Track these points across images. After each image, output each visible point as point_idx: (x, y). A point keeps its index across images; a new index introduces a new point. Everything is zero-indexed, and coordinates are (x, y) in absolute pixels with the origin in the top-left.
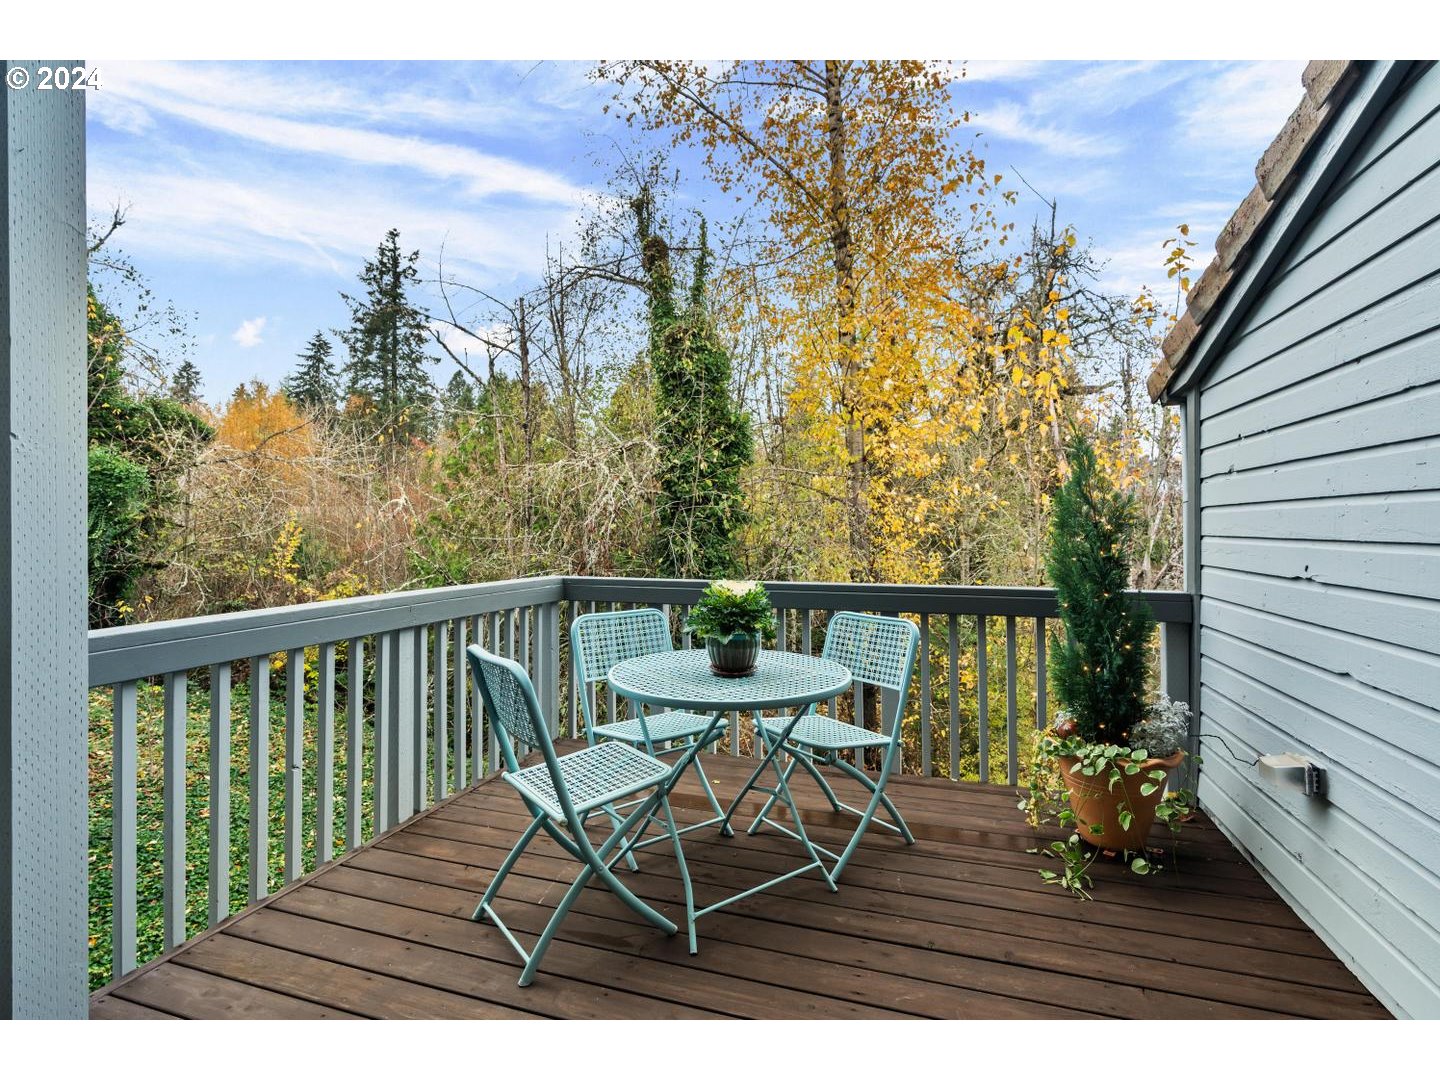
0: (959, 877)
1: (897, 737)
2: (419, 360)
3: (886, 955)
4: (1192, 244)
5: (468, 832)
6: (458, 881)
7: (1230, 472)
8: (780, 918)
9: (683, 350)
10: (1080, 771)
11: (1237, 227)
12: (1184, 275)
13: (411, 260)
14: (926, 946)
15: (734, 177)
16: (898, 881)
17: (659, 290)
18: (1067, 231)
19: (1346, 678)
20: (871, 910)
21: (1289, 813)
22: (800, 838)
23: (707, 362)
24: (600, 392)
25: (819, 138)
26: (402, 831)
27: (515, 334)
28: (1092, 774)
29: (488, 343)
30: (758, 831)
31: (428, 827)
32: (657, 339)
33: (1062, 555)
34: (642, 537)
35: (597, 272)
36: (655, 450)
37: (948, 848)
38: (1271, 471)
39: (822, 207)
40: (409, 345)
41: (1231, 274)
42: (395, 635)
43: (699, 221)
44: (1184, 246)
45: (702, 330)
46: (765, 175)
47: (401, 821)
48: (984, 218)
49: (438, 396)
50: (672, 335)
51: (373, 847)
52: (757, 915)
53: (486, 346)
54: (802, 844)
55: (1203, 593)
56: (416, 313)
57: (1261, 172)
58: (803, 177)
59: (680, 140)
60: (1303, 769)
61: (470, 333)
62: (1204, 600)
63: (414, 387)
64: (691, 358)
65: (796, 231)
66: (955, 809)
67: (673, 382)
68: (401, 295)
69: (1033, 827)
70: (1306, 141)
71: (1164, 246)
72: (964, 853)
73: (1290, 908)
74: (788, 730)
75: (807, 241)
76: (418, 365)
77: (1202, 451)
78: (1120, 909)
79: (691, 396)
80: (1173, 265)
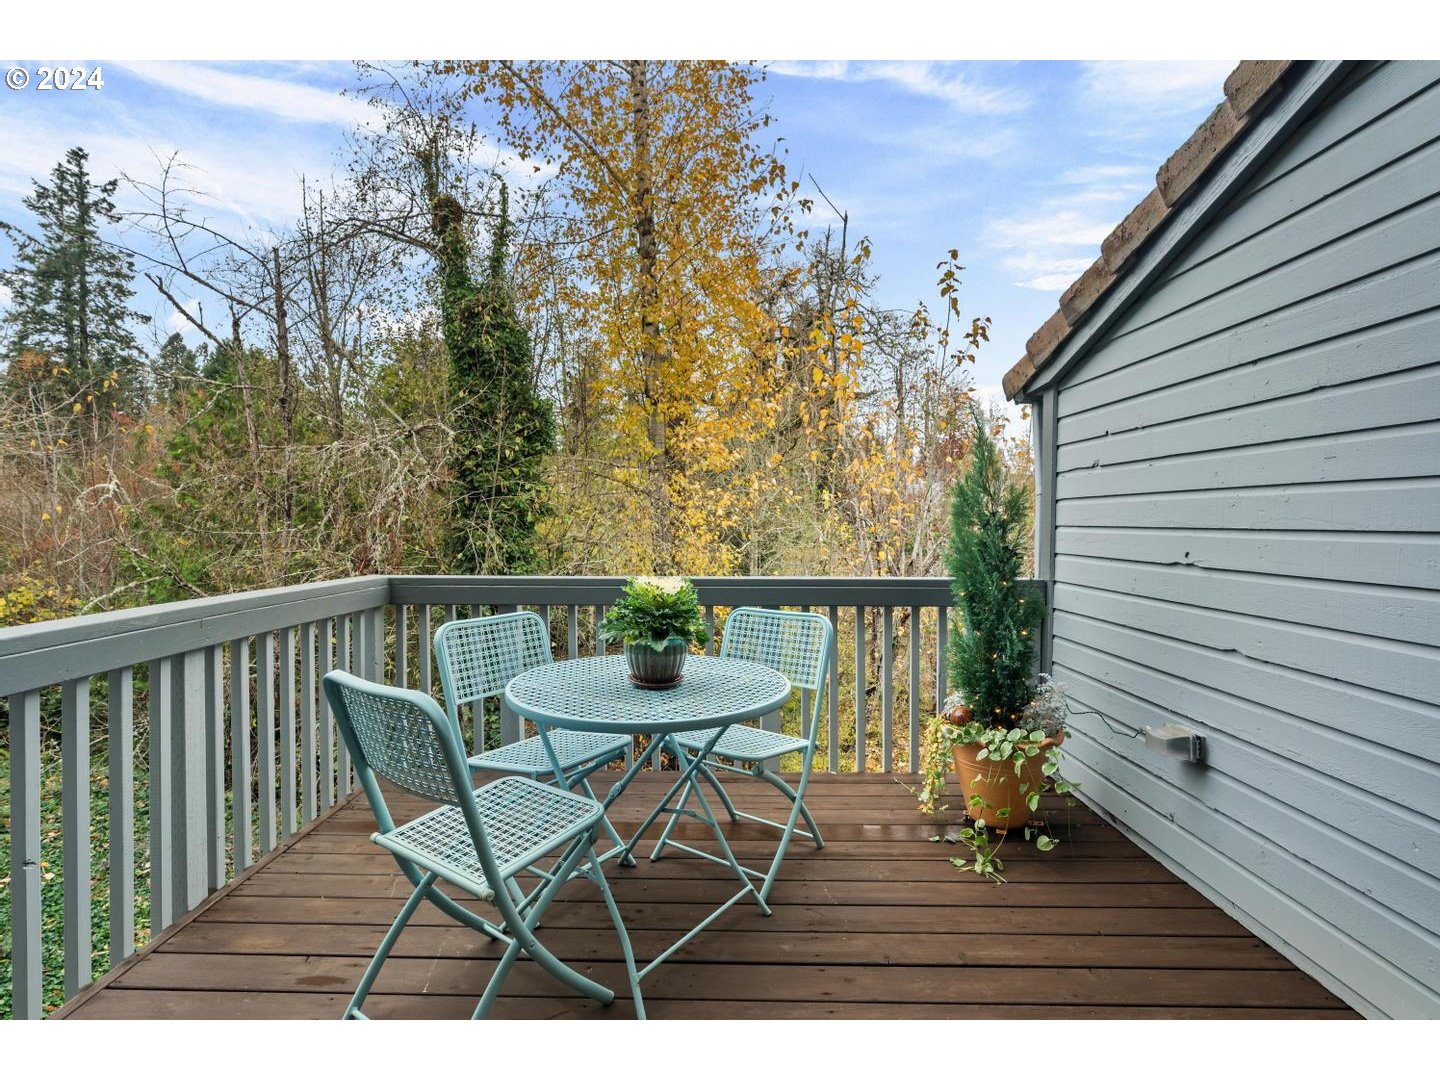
0: (881, 877)
1: (814, 740)
2: (120, 315)
3: (848, 981)
4: (960, 268)
5: (295, 909)
6: (301, 981)
7: (1093, 467)
8: (723, 958)
9: (482, 326)
10: (987, 758)
11: (1128, 231)
12: (954, 295)
13: (105, 190)
14: (882, 962)
15: (533, 144)
16: (826, 892)
17: (453, 256)
18: (862, 242)
19: (1234, 654)
20: (814, 930)
21: (1161, 778)
22: (728, 863)
23: (508, 341)
24: (371, 369)
25: (623, 118)
26: (194, 921)
27: (269, 291)
28: (999, 759)
29: (232, 299)
30: (662, 855)
31: (234, 909)
32: (450, 310)
33: (963, 547)
34: (433, 533)
35: (377, 228)
36: (452, 433)
37: (859, 847)
38: (1146, 465)
39: (626, 190)
40: (105, 297)
41: (1114, 277)
42: (178, 661)
43: (499, 183)
44: (954, 269)
45: (503, 305)
46: (565, 147)
47: (191, 908)
48: (781, 222)
49: (147, 362)
50: (468, 309)
51: (154, 952)
52: (698, 958)
53: (226, 303)
54: (732, 869)
55: (1056, 579)
56: (114, 257)
57: (1162, 179)
58: (606, 154)
59: (472, 93)
60: (1188, 738)
61: (207, 285)
62: (1057, 586)
63: (114, 349)
64: (492, 336)
65: (601, 210)
66: (847, 804)
67: (469, 361)
68: (92, 233)
69: (924, 814)
70: (1218, 150)
71: (938, 267)
72: (874, 851)
73: (1159, 863)
74: (712, 743)
75: (610, 225)
76: (119, 322)
77: (1058, 447)
78: (1033, 887)
79: (489, 375)
80: (944, 285)
